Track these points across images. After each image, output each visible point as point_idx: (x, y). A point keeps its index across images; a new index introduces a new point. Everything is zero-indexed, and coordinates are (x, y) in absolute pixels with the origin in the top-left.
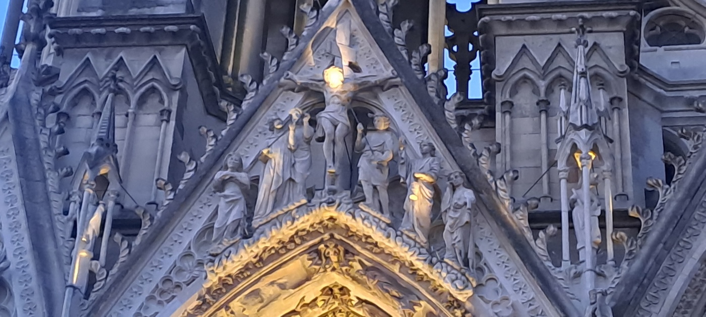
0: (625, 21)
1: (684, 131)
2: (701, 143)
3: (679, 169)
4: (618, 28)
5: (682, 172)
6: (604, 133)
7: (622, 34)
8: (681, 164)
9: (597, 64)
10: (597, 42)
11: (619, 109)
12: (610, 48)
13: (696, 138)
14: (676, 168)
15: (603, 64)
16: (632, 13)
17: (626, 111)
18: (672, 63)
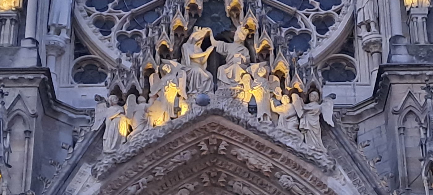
0: (39, 80)
1: (52, 162)
2: (60, 170)
3: (46, 186)
4: (34, 85)
5: (47, 188)
6: (6, 162)
7: (37, 89)
8: (48, 182)
9: (19, 108)
10: (20, 94)
11: (29, 138)
12: (28, 97)
13: (58, 166)
14: (45, 185)
15: (23, 109)
16: (42, 76)
17: (33, 140)
18: (83, 95)
